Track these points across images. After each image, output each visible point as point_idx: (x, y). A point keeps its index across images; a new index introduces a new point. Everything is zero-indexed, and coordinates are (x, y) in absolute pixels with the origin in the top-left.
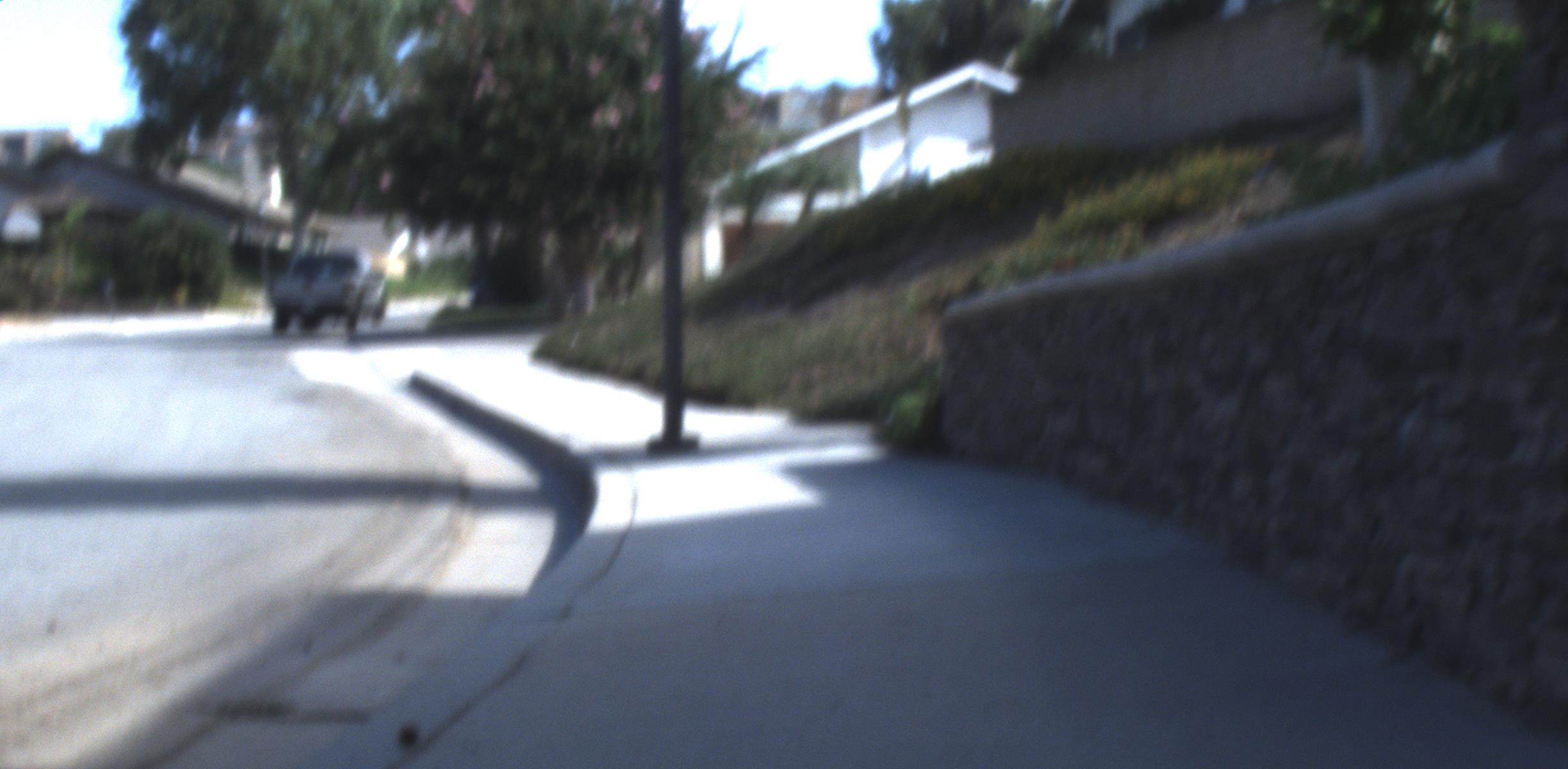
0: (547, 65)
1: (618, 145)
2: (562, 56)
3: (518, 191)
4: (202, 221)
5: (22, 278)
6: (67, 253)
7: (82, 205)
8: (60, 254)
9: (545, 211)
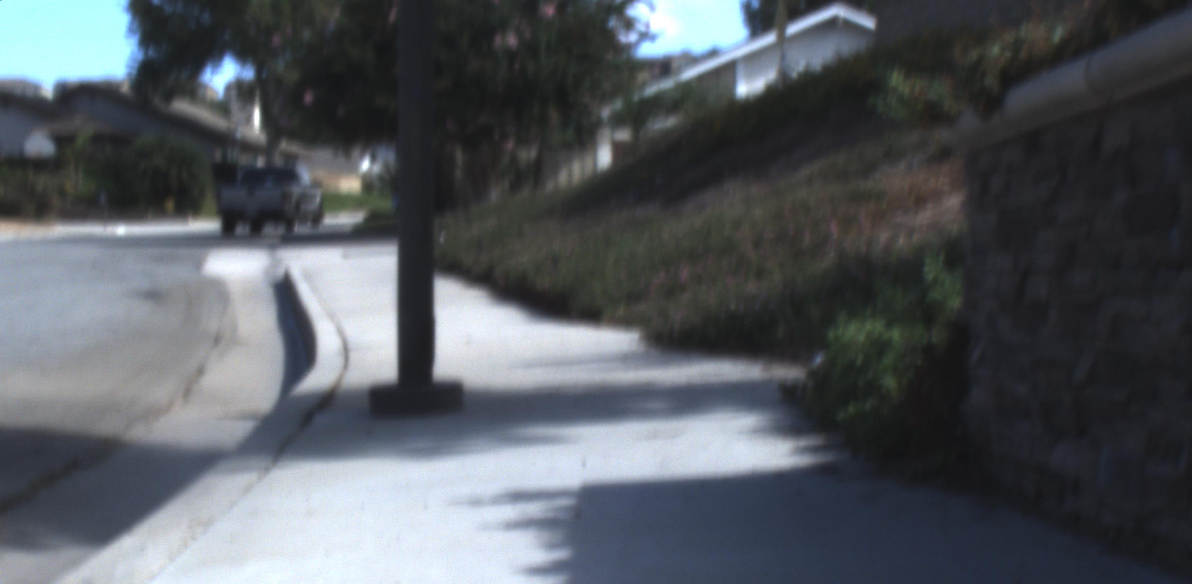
6: (76, 168)
7: (90, 130)
8: (71, 170)
9: (450, 126)
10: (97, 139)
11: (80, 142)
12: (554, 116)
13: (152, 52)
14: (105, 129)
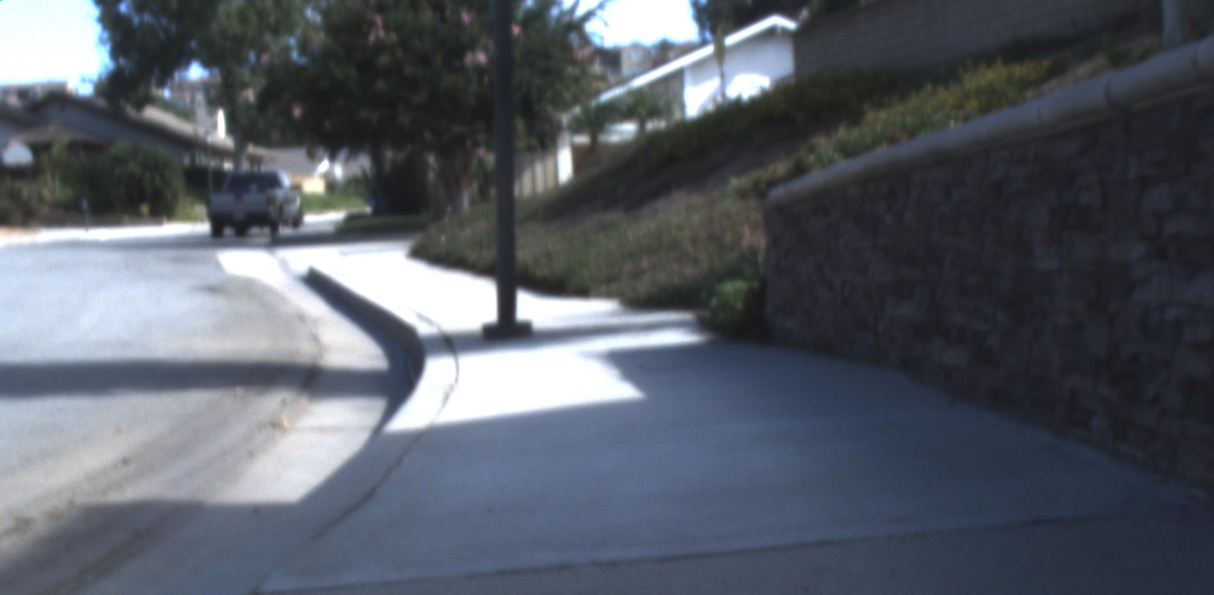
0: (428, 16)
1: (486, 79)
2: (439, 8)
3: (404, 119)
4: (162, 150)
5: (14, 196)
6: (53, 176)
7: (66, 138)
8: (48, 177)
9: (428, 135)
10: (73, 147)
11: (56, 150)
12: (520, 124)
13: (122, 61)
14: (80, 136)
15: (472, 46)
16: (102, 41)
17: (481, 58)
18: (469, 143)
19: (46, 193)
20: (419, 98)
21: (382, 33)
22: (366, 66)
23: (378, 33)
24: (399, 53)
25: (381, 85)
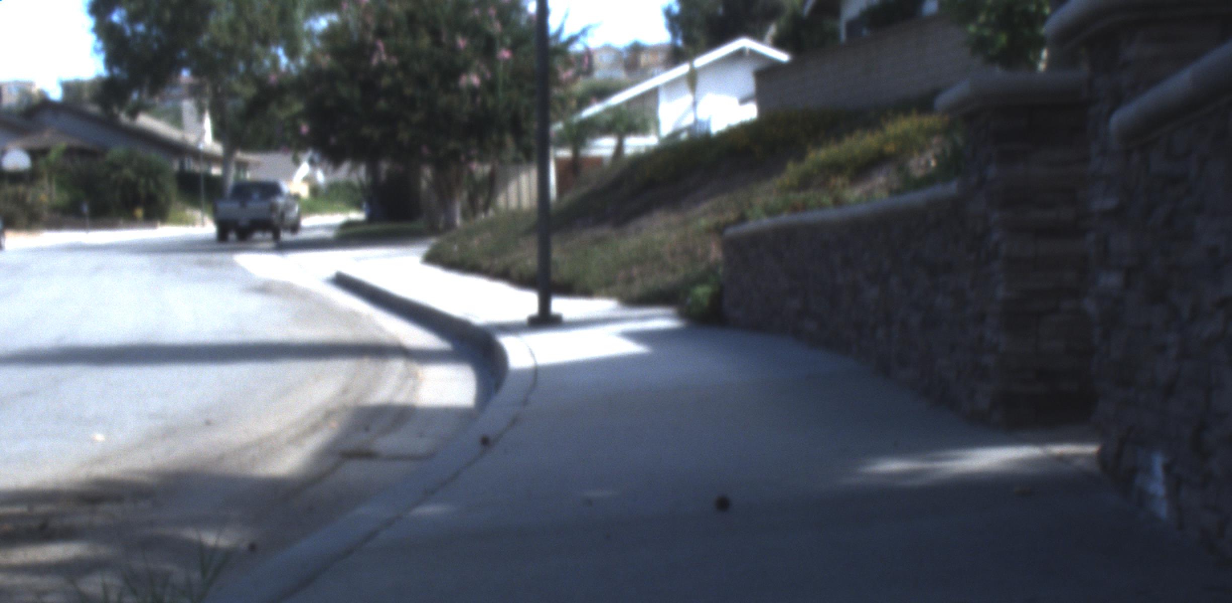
0: (425, 41)
1: (479, 100)
2: (435, 34)
3: (404, 136)
4: (155, 156)
5: (19, 200)
6: (50, 180)
7: (62, 144)
8: (45, 182)
9: (425, 150)
10: (70, 152)
11: (53, 156)
13: (116, 71)
14: (75, 142)
15: (465, 69)
16: (96, 51)
17: (475, 80)
18: (463, 158)
19: (43, 197)
20: (417, 117)
21: (384, 57)
22: (369, 87)
23: (381, 57)
24: (400, 75)
25: (382, 104)
